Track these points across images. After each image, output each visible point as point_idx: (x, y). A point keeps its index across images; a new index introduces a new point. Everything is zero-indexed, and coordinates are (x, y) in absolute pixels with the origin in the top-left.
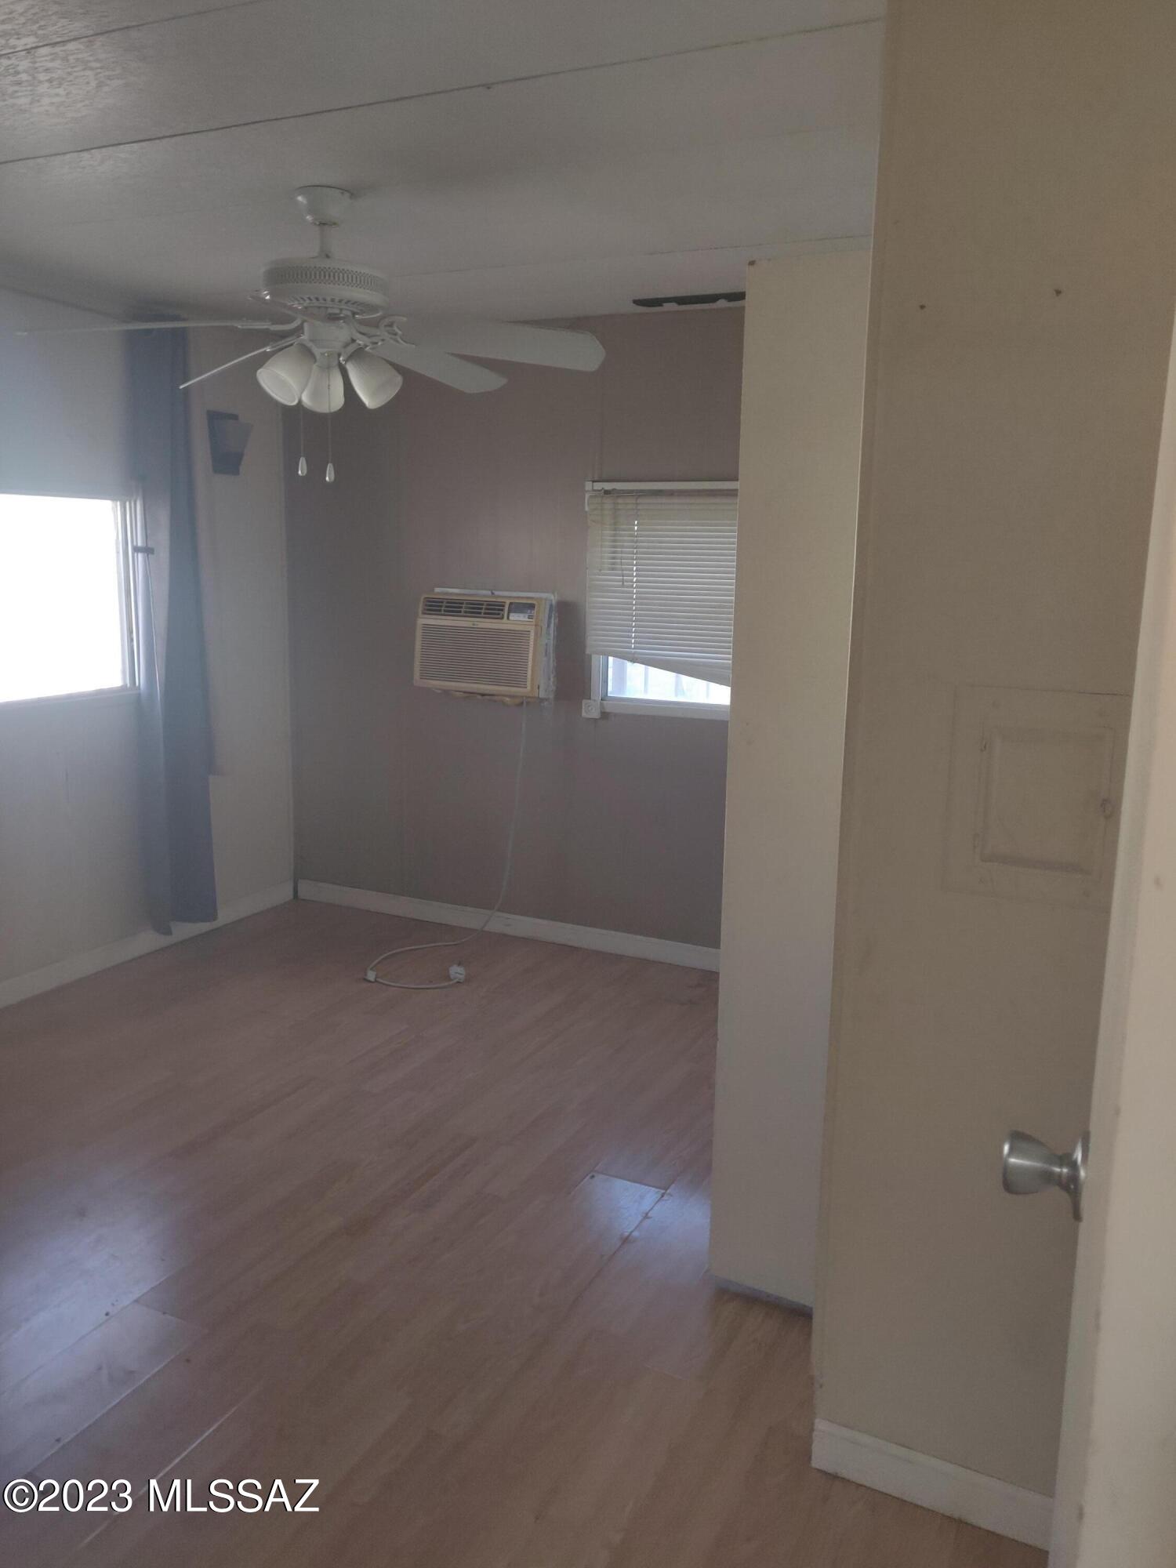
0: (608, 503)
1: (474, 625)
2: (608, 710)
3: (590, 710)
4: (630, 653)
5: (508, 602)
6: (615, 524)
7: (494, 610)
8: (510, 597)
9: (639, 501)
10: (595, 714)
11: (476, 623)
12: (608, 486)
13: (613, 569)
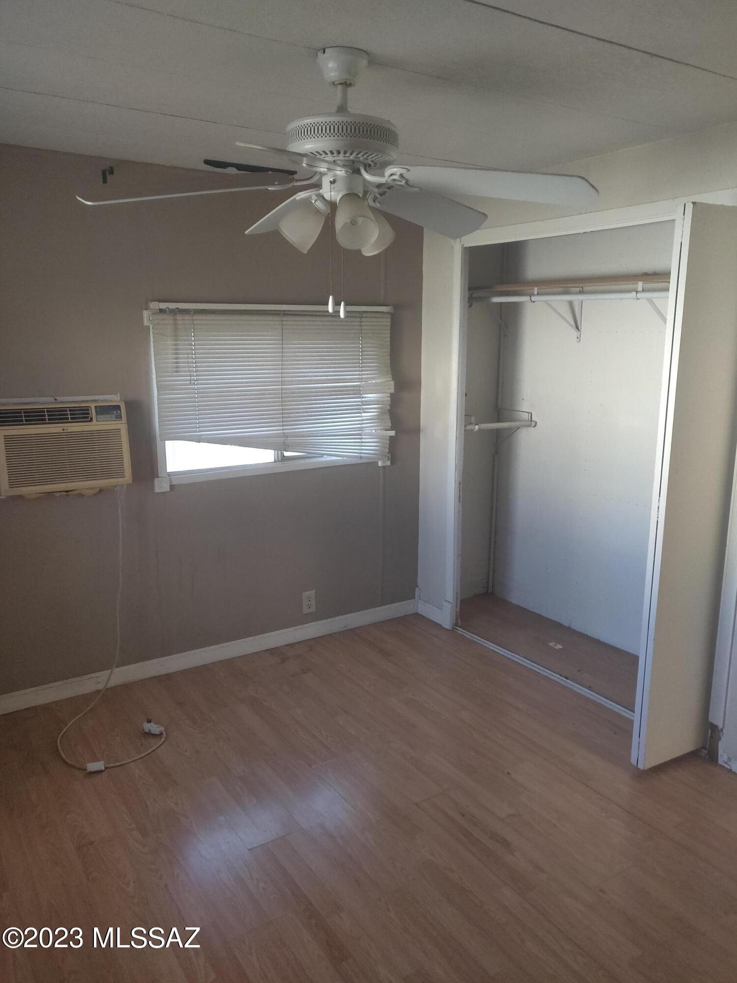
0: (168, 319)
1: (63, 430)
2: (174, 483)
3: (161, 486)
4: (197, 435)
5: (93, 406)
6: (176, 336)
7: (82, 414)
8: (95, 401)
9: (194, 317)
10: (166, 488)
11: (65, 428)
12: (163, 306)
13: (177, 372)
